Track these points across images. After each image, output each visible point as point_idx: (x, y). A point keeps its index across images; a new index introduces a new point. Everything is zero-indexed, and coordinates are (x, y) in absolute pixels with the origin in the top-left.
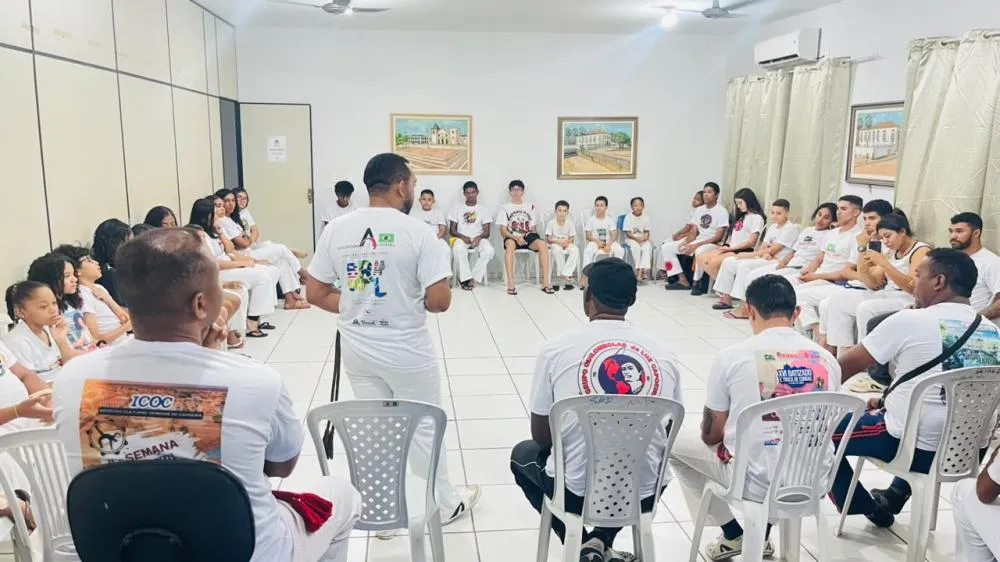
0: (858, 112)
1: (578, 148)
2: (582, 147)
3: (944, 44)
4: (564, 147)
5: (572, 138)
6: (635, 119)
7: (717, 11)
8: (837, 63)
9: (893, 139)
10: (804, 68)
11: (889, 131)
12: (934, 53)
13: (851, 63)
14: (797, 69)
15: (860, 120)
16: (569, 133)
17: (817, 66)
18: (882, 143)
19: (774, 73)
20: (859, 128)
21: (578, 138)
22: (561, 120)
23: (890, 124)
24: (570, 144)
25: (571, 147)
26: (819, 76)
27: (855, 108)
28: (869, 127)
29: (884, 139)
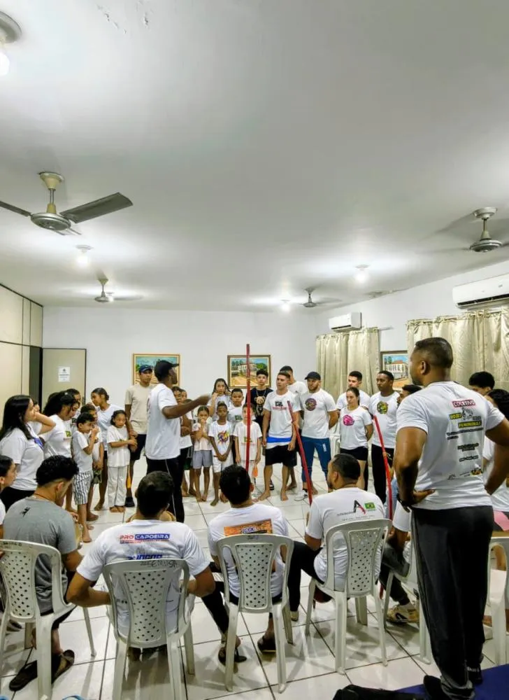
0: (384, 355)
1: (238, 371)
2: (241, 371)
3: (424, 323)
4: (231, 372)
5: (235, 366)
6: (269, 356)
7: (311, 304)
8: (371, 330)
9: (403, 370)
10: (354, 332)
11: (401, 365)
12: (420, 327)
13: (378, 330)
14: (351, 332)
15: (385, 359)
16: (233, 364)
17: (361, 331)
18: (398, 371)
19: (340, 334)
20: (386, 363)
21: (239, 367)
22: (229, 357)
23: (400, 362)
24: (235, 369)
25: (235, 371)
26: (363, 337)
27: (382, 353)
28: (390, 363)
29: (399, 369)
